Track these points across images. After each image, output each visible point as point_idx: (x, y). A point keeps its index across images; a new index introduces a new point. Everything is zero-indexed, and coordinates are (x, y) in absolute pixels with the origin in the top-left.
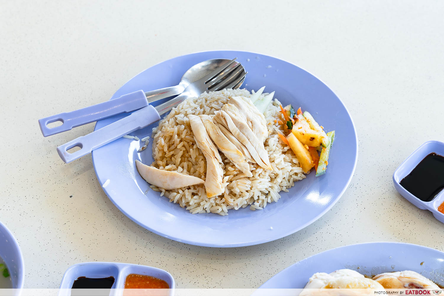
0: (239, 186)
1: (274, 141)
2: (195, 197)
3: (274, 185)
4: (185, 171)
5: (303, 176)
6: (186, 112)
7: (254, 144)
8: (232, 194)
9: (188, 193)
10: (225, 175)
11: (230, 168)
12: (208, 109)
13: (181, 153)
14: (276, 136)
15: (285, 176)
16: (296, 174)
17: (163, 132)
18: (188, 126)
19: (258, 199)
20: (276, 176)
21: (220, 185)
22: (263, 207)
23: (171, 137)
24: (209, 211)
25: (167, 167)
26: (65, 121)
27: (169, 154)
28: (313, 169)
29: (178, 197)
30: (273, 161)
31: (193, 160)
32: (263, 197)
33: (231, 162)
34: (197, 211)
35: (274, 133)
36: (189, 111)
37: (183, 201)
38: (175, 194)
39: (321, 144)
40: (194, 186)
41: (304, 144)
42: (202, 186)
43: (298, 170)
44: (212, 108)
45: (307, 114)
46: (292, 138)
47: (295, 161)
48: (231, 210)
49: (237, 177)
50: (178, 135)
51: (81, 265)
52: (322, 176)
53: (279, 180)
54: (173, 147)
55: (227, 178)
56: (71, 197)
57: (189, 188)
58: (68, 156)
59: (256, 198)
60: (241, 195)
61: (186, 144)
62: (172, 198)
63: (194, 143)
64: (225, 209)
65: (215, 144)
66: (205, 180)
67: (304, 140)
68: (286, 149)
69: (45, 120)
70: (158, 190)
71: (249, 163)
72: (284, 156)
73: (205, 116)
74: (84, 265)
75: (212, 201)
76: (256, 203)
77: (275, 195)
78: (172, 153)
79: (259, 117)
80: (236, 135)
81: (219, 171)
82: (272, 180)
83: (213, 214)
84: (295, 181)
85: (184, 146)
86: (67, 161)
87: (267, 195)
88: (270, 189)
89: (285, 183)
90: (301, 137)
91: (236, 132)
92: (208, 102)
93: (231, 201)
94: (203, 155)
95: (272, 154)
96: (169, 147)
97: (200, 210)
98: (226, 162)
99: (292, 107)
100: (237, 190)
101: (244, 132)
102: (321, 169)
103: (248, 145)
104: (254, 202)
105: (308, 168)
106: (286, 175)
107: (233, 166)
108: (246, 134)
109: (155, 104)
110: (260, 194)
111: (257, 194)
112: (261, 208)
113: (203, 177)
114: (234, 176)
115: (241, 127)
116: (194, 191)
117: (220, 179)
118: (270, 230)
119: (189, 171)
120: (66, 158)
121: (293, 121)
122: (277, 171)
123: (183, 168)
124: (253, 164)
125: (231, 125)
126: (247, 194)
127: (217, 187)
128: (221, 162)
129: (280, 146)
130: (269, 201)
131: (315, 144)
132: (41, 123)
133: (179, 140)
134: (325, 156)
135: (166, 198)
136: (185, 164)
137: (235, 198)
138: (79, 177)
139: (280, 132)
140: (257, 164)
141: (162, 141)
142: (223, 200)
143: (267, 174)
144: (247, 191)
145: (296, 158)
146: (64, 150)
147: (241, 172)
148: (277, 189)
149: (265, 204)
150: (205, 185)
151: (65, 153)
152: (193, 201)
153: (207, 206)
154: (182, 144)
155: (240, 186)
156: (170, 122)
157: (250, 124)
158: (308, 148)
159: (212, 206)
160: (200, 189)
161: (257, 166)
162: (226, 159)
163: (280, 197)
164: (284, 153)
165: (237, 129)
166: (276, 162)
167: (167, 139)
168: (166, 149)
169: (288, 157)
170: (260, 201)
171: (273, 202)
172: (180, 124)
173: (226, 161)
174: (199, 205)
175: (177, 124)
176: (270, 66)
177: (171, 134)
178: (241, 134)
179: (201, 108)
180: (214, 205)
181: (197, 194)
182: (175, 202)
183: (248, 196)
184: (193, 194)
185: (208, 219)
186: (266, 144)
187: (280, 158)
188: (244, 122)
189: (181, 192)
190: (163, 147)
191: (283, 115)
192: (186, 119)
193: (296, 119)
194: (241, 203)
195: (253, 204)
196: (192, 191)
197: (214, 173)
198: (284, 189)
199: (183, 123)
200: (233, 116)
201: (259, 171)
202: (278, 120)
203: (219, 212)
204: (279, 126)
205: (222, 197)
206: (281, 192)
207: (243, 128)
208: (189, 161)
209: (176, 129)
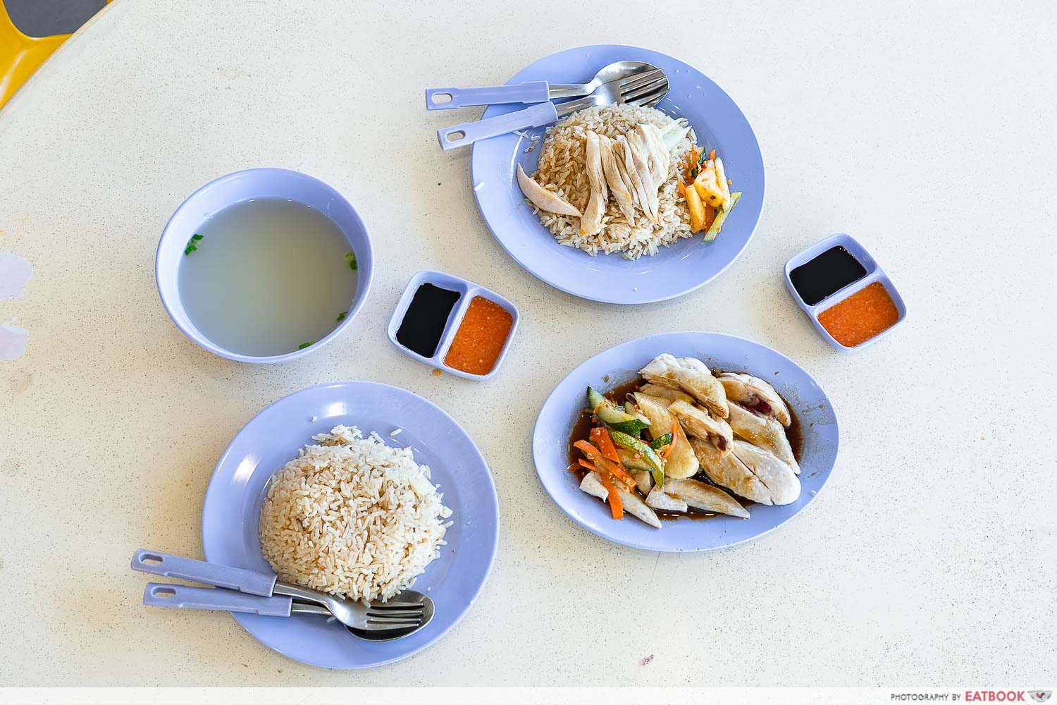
0: (617, 231)
1: (670, 189)
2: (568, 228)
3: (654, 237)
4: (566, 196)
5: (690, 234)
6: (587, 125)
7: (647, 191)
8: (607, 235)
9: (561, 222)
10: (607, 214)
11: (613, 209)
12: (611, 129)
13: (568, 173)
14: (675, 183)
15: (670, 232)
16: (683, 232)
17: (555, 140)
18: (584, 144)
19: (633, 249)
20: (661, 228)
21: (597, 226)
22: (636, 259)
23: (562, 151)
24: (577, 247)
25: (548, 186)
26: (454, 96)
27: (554, 169)
28: (703, 232)
29: (550, 222)
30: (662, 212)
31: (578, 184)
32: (640, 248)
33: (616, 201)
34: (565, 244)
35: (675, 178)
36: (591, 126)
37: (554, 229)
38: (548, 218)
39: (721, 206)
40: (570, 217)
41: (702, 200)
42: (578, 219)
43: (686, 227)
44: (616, 128)
45: (719, 162)
46: (692, 191)
47: (686, 217)
48: (602, 252)
49: (618, 220)
50: (570, 150)
51: (430, 273)
52: (710, 243)
53: (662, 234)
54: (560, 162)
55: (607, 219)
56: (439, 184)
57: (564, 216)
58: (447, 143)
59: (631, 247)
60: (616, 241)
61: (576, 164)
62: (544, 221)
63: (584, 167)
64: (596, 249)
65: (605, 177)
66: (583, 214)
67: (704, 196)
68: (681, 200)
69: (432, 91)
70: (532, 206)
71: (635, 208)
72: (676, 208)
73: (605, 138)
74: (434, 273)
75: (584, 238)
76: (629, 253)
77: (652, 248)
78: (558, 169)
79: (664, 157)
80: (631, 175)
81: (601, 209)
82: (655, 231)
83: (581, 251)
84: (680, 238)
85: (572, 166)
86: (445, 149)
87: (644, 246)
88: (649, 241)
89: (668, 238)
90: (702, 191)
91: (632, 171)
92: (615, 119)
93: (604, 244)
94: (589, 183)
95: (664, 204)
96: (557, 160)
97: (569, 243)
98: (612, 201)
99: (704, 150)
100: (613, 235)
101: (641, 174)
102: (711, 235)
103: (640, 189)
104: (629, 249)
105: (698, 229)
106: (672, 231)
107: (617, 207)
108: (642, 176)
109: (557, 102)
110: (637, 244)
111: (634, 242)
112: (633, 259)
113: (582, 210)
114: (616, 218)
115: (639, 166)
116: (569, 222)
117: (599, 218)
118: (634, 290)
119: (569, 196)
120: (444, 145)
121: (700, 168)
122: (663, 224)
123: (564, 190)
124: (639, 211)
125: (629, 161)
126: (623, 241)
127: (594, 227)
128: (606, 199)
129: (675, 195)
130: (645, 253)
131: (715, 204)
132: (428, 94)
133: (569, 158)
134: (720, 220)
135: (538, 218)
136: (568, 188)
137: (609, 241)
138: (454, 162)
139: (681, 178)
140: (643, 212)
141: (551, 153)
142: (596, 240)
143: (651, 225)
144: (624, 238)
145: (689, 213)
146: (444, 137)
147: (623, 216)
148: (657, 242)
149: (639, 255)
150: (582, 219)
151: (444, 140)
152: (565, 231)
153: (578, 241)
154: (571, 163)
155: (619, 231)
156: (567, 132)
157: (651, 165)
158: (705, 205)
159: (583, 243)
160: (576, 221)
161: (643, 214)
162: (612, 196)
163: (658, 252)
164: (677, 204)
165: (634, 167)
166: (665, 214)
167: (558, 151)
168: (553, 164)
169: (681, 210)
170: (635, 251)
171: (648, 255)
172: (576, 139)
173: (612, 199)
174: (569, 237)
175: (573, 137)
176: (699, 87)
177: (563, 148)
178: (637, 174)
179: (604, 125)
180: (586, 242)
181: (570, 225)
182: (545, 226)
183: (624, 243)
184: (567, 224)
185: (574, 256)
186: (660, 190)
187: (671, 209)
188: (644, 161)
189: (555, 218)
190: (550, 159)
191: (691, 156)
192: (583, 135)
193: (704, 167)
194: (614, 248)
195: (627, 252)
196: (567, 220)
197: (595, 211)
198: (665, 243)
199: (579, 139)
200: (635, 150)
201: (643, 220)
202: (685, 162)
203: (587, 251)
204: (683, 170)
205: (596, 236)
206: (662, 246)
207: (641, 168)
208: (573, 185)
209: (570, 143)
